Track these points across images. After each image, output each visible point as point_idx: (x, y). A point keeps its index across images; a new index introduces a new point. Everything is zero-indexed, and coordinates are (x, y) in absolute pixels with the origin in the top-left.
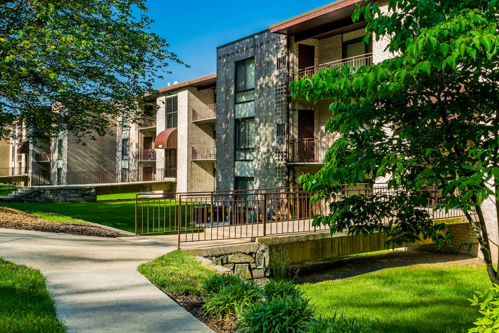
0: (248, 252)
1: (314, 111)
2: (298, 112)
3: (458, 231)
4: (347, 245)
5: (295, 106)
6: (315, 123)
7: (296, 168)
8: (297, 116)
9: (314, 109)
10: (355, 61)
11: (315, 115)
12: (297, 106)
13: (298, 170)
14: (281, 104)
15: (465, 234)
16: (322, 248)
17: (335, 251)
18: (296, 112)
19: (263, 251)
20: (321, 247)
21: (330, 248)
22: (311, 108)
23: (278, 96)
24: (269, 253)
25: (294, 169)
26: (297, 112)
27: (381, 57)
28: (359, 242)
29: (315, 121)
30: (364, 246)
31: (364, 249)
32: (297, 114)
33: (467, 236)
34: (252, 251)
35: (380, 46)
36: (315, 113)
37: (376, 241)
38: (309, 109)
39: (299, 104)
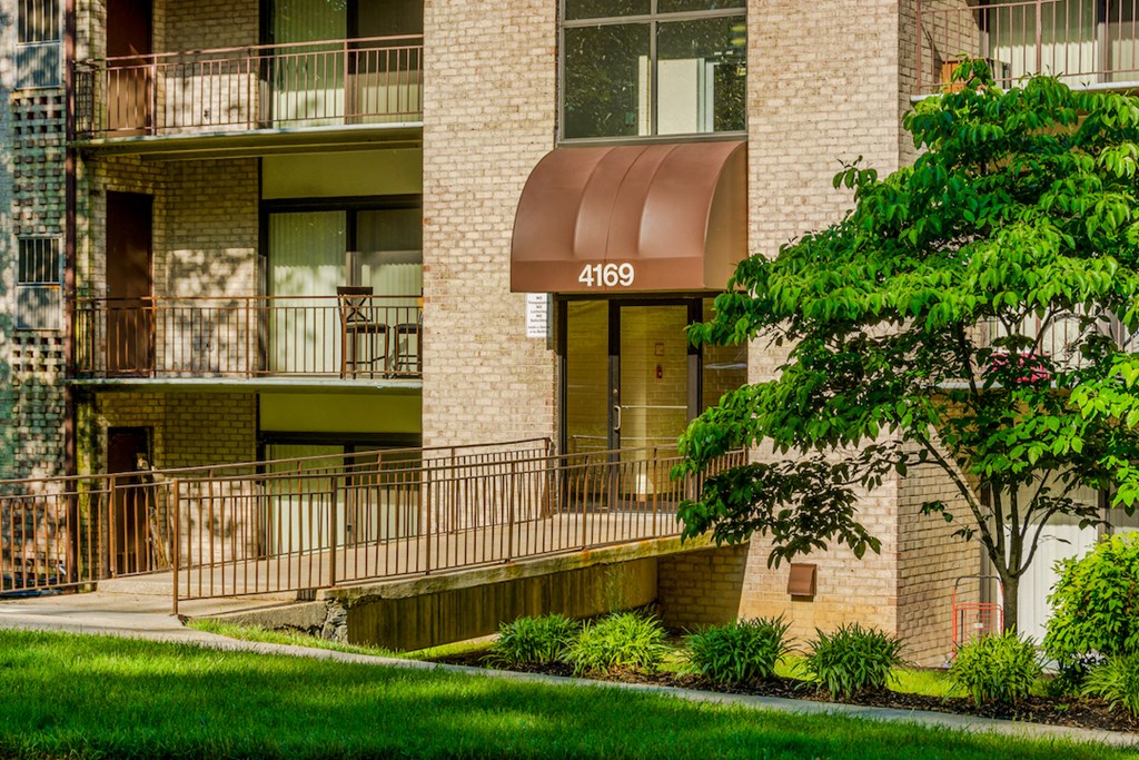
0: (306, 625)
1: (151, 198)
2: (104, 201)
3: (683, 572)
4: (450, 614)
5: (97, 179)
6: (156, 240)
7: (99, 396)
8: (104, 215)
9: (154, 189)
10: (352, 56)
11: (157, 212)
12: (104, 180)
13: (106, 403)
14: (39, 166)
15: (703, 581)
16: (399, 624)
17: (424, 632)
18: (99, 201)
19: (336, 624)
20: (395, 620)
21: (415, 626)
22: (145, 188)
23: (27, 138)
24: (348, 628)
25: (93, 400)
26: (102, 201)
27: (452, 57)
28: (474, 608)
29: (156, 232)
30: (483, 618)
31: (483, 626)
32: (104, 208)
33: (707, 585)
34: (314, 622)
35: (451, 23)
36: (155, 205)
37: (508, 604)
38: (137, 190)
39: (108, 171)
